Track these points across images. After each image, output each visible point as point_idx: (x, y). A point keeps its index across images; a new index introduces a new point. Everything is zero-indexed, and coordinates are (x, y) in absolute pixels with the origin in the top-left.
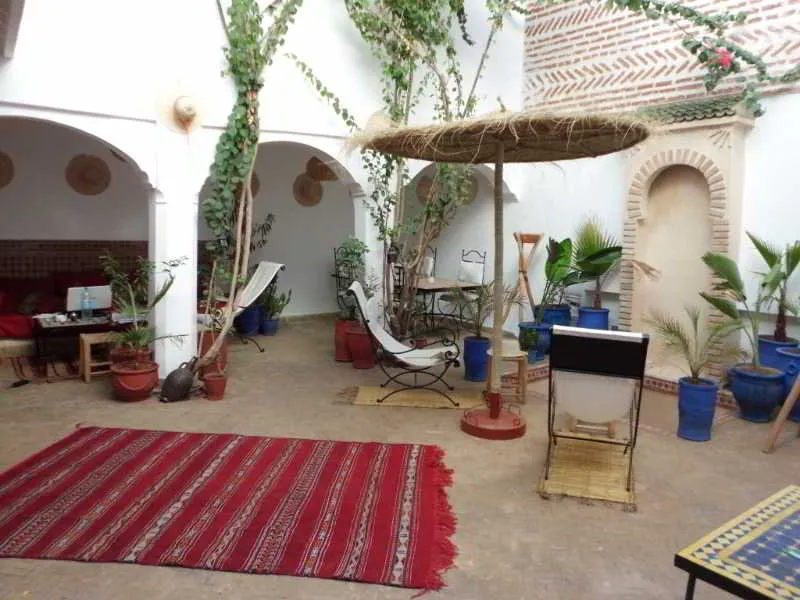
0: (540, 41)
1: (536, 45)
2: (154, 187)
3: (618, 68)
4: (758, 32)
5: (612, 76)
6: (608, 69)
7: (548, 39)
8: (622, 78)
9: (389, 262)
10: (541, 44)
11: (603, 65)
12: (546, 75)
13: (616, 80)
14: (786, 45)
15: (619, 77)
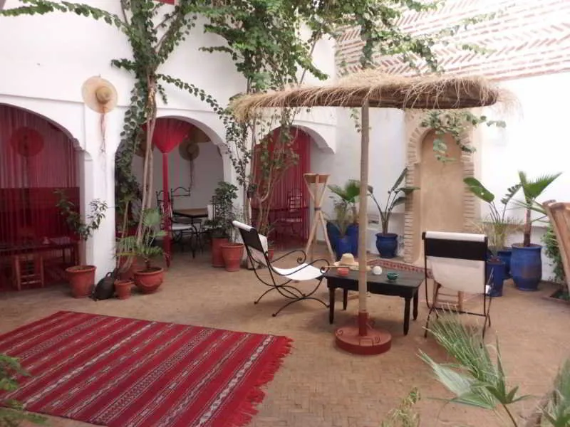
0: (345, 45)
1: (343, 48)
2: (83, 149)
3: (398, 63)
4: (487, 40)
5: (394, 69)
6: (391, 64)
7: (350, 44)
8: (401, 70)
9: (248, 197)
10: (346, 47)
11: (388, 61)
12: (351, 68)
13: (397, 71)
14: (505, 49)
15: (399, 69)
